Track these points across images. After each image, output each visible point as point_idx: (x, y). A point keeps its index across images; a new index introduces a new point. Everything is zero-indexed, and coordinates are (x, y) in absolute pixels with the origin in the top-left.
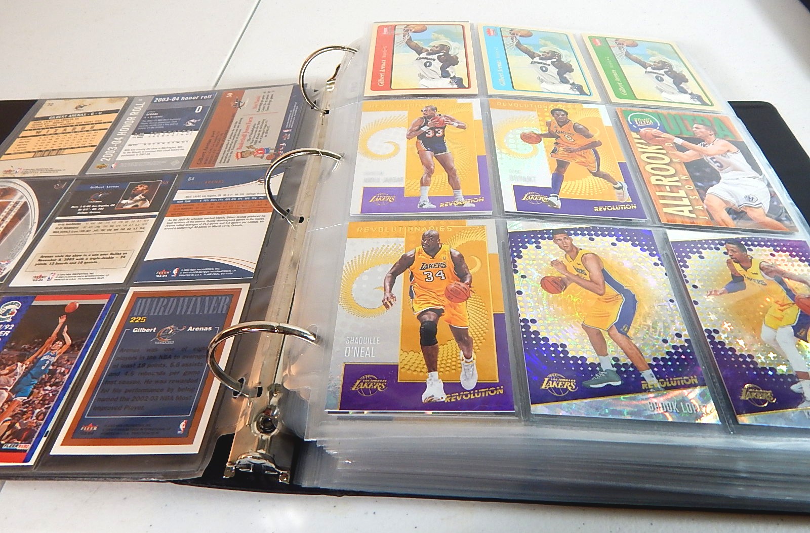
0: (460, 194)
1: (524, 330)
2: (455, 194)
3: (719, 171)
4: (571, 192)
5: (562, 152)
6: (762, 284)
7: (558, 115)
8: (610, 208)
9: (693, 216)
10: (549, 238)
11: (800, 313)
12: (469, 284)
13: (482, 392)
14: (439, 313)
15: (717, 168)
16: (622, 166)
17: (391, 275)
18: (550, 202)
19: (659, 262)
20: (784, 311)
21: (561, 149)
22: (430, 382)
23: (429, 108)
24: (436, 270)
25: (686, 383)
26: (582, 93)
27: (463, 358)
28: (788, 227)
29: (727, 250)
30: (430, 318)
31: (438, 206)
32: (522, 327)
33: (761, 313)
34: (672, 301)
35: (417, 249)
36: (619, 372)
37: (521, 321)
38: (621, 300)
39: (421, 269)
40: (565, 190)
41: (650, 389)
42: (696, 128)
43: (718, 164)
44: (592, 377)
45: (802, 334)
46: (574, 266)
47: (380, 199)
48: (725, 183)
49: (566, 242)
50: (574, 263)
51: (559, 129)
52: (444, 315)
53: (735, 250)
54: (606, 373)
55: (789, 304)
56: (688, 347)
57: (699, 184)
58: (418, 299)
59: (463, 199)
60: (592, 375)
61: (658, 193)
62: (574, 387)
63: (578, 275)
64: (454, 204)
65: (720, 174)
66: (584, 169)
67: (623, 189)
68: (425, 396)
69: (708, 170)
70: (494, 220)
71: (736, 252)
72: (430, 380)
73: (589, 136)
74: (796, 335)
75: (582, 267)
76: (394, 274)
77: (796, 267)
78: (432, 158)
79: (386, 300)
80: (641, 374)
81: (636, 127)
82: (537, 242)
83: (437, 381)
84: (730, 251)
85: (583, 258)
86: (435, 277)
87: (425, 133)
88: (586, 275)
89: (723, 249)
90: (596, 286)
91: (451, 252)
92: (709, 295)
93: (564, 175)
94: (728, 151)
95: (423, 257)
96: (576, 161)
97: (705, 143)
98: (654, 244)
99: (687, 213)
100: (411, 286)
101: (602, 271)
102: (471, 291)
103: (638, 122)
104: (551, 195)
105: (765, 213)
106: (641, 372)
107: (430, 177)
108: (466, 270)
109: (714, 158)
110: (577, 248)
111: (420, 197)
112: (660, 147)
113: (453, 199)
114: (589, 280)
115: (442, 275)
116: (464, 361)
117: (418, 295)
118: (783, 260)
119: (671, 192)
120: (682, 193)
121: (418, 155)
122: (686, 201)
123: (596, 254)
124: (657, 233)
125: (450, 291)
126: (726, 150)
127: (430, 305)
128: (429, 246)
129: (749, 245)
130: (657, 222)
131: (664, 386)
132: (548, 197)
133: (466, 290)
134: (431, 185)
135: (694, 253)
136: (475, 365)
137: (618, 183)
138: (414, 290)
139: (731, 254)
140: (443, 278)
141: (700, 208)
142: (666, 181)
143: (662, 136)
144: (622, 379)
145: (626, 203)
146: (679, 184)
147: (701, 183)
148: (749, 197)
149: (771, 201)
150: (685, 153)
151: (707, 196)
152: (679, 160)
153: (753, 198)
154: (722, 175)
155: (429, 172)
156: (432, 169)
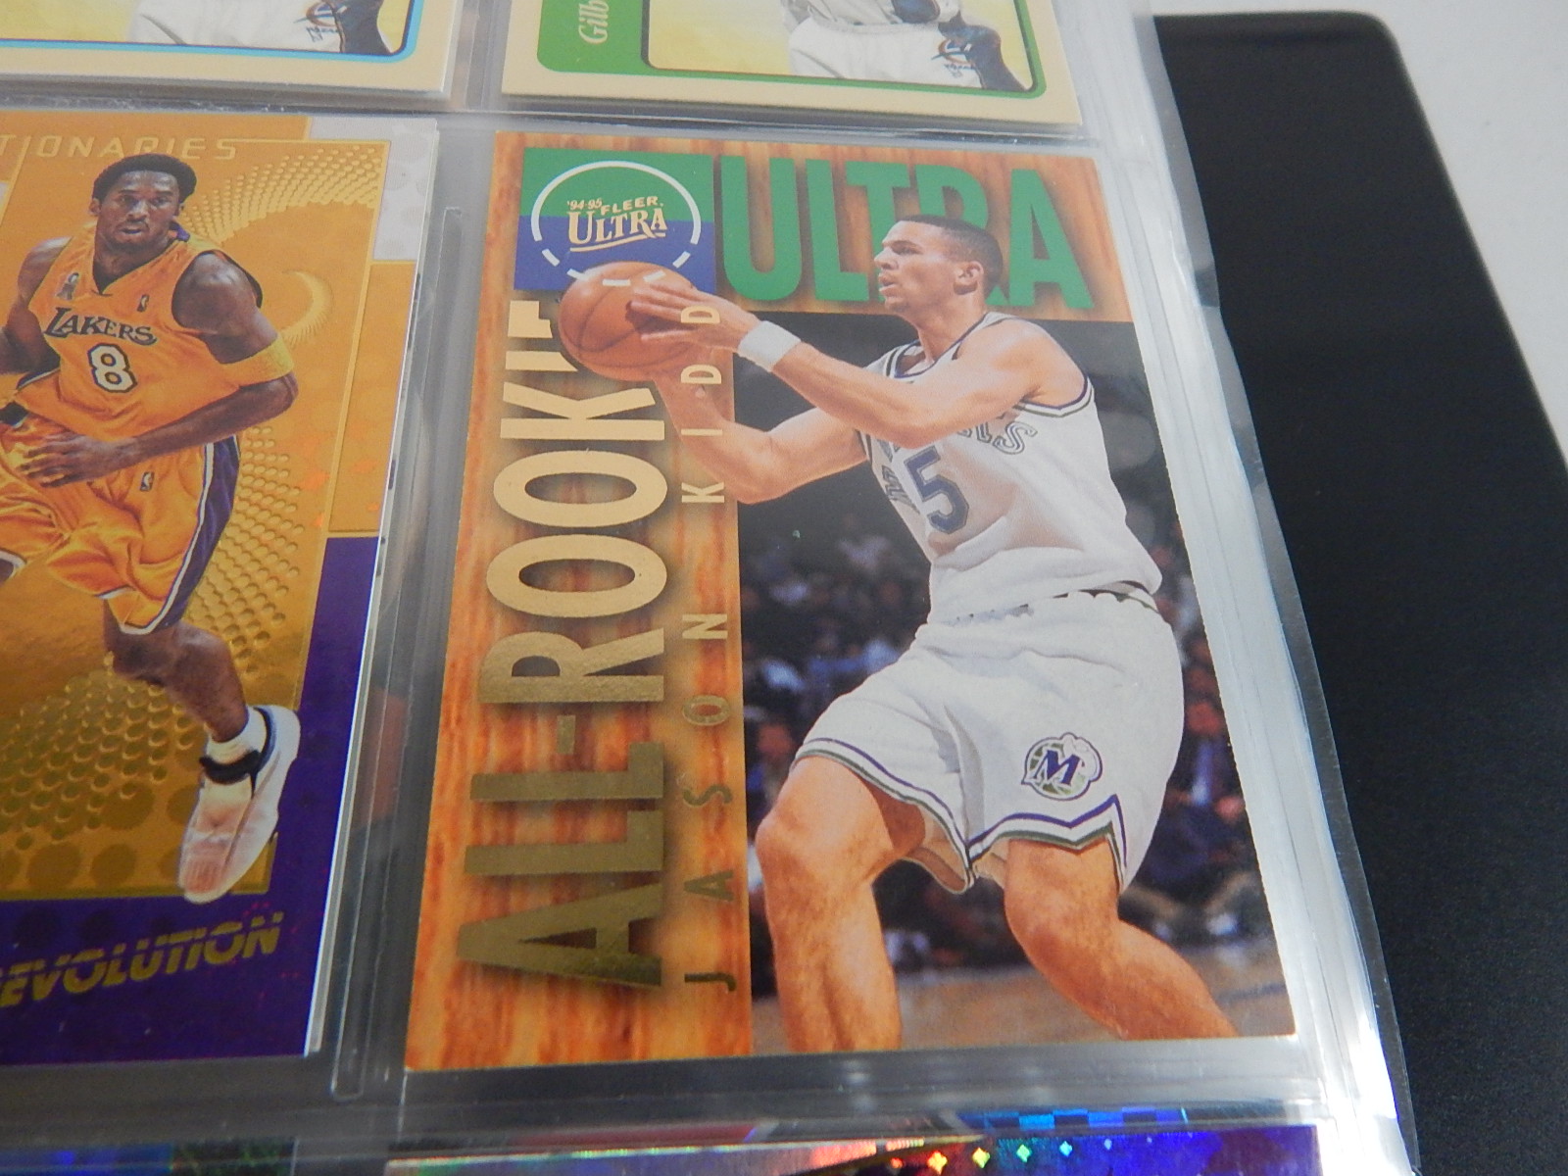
3: (930, 554)
7: (130, 200)
8: (85, 972)
15: (923, 533)
21: (15, 457)
42: (901, 248)
43: (940, 503)
48: (940, 652)
57: (781, 675)
65: (933, 580)
67: (261, 776)
81: (555, 262)
94: (1024, 399)
97: (913, 351)
103: (582, 224)
105: (1119, 885)
109: (930, 457)
112: (642, 398)
126: (1020, 391)
143: (685, 318)
147: (798, 666)
148: (1052, 757)
149: (1181, 779)
150: (774, 432)
151: (797, 772)
152: (720, 487)
153: (1073, 761)
154: (943, 587)
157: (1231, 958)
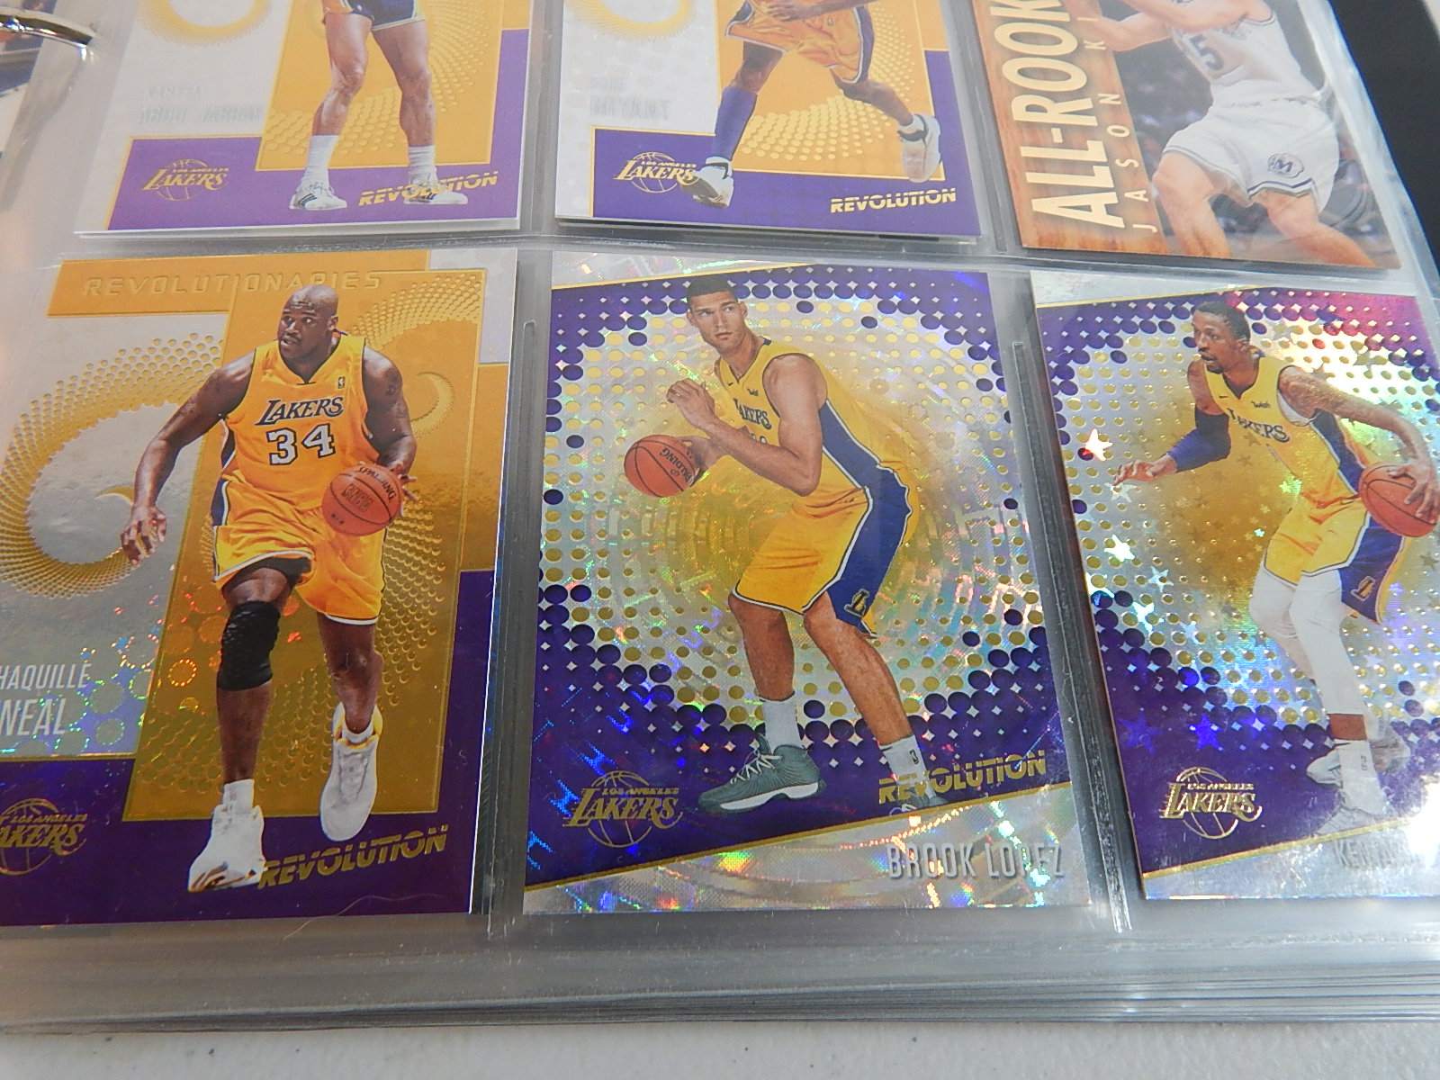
0: (430, 159)
1: (544, 625)
2: (413, 161)
3: (1209, 79)
4: (771, 151)
5: (766, 17)
6: (1275, 436)
8: (877, 202)
9: (1117, 222)
10: (676, 308)
11: (1367, 526)
12: (403, 471)
13: (378, 848)
14: (293, 571)
15: (1204, 70)
16: (936, 63)
17: (163, 443)
18: (701, 186)
19: (994, 378)
20: (1326, 522)
21: (764, 8)
22: (224, 816)
24: (309, 424)
25: (1011, 775)
27: (341, 728)
28: (1373, 255)
29: (1196, 331)
30: (262, 590)
31: (353, 202)
32: (543, 615)
33: (1259, 533)
34: (1011, 504)
35: (262, 352)
36: (817, 752)
37: (543, 595)
38: (863, 505)
39: (262, 423)
40: (753, 144)
41: (902, 802)
43: (1209, 58)
44: (733, 775)
45: (1364, 593)
46: (736, 401)
47: (178, 180)
48: (1222, 118)
49: (725, 321)
50: (740, 390)
52: (308, 580)
53: (1217, 331)
54: (777, 757)
55: (1341, 499)
56: (1034, 656)
57: (1149, 121)
58: (235, 527)
59: (434, 177)
60: (732, 769)
61: (1027, 152)
62: (670, 814)
63: (744, 429)
64: (404, 194)
65: (1213, 89)
66: (824, 74)
67: (927, 139)
68: (199, 871)
69: (1179, 76)
70: (515, 249)
71: (1219, 338)
72: (225, 810)
74: (1347, 599)
75: (761, 403)
76: (177, 439)
77: (1378, 381)
78: (366, 37)
79: (134, 532)
80: (881, 754)
82: (638, 323)
83: (247, 812)
84: (1203, 336)
85: (769, 372)
86: (300, 447)
88: (768, 427)
89: (1183, 328)
90: (794, 463)
91: (364, 362)
92: (1125, 478)
93: (758, 93)
94: (1244, 17)
95: (276, 379)
96: (802, 49)
98: (988, 318)
99: (1099, 216)
100: (222, 481)
101: (819, 412)
102: (406, 493)
104: (709, 161)
105: (1317, 210)
106: (881, 748)
107: (346, 103)
108: (402, 421)
109: (1202, 39)
110: (754, 339)
111: (301, 174)
112: (1055, 4)
113: (401, 177)
114: (778, 445)
115: (325, 440)
116: (343, 739)
117: (239, 513)
118: (1343, 360)
119: (1065, 145)
120: (1095, 151)
121: (323, 27)
122: (1103, 177)
123: (810, 355)
124: (1001, 281)
125: (339, 496)
126: (1240, 15)
127: (270, 545)
128: (300, 341)
129: (1257, 315)
130: (1010, 243)
131: (944, 789)
132: (698, 169)
133: (389, 490)
134: (344, 131)
135: (1098, 344)
136: (374, 753)
137: (916, 119)
138: (231, 492)
139: (1205, 345)
140: (326, 451)
141: (1140, 196)
142: (1056, 113)
144: (825, 775)
145: (926, 186)
146: (1091, 121)
147: (1155, 116)
148: (1280, 161)
149: (1340, 175)
150: (1123, 21)
151: (1164, 158)
152: (1102, 43)
153: (1290, 164)
154: (1217, 92)
155: (346, 87)
156: (358, 77)
157: (1371, 240)
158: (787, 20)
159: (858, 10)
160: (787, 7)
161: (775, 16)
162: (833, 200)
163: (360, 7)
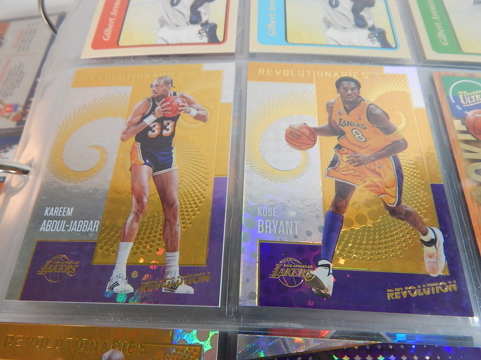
5: (346, 164)
7: (346, 89)
21: (345, 158)
23: (162, 81)
26: (385, 44)
51: (345, 117)
73: (388, 130)
78: (149, 180)
81: (461, 109)
87: (149, 128)
93: (344, 215)
103: (464, 97)
104: (320, 263)
107: (138, 221)
111: (113, 268)
121: (130, 173)
132: (314, 269)
145: (439, 279)
155: (138, 211)
156: (145, 204)
158: (357, 166)
159: (393, 157)
160: (356, 157)
161: (350, 163)
162: (388, 291)
163: (148, 161)
